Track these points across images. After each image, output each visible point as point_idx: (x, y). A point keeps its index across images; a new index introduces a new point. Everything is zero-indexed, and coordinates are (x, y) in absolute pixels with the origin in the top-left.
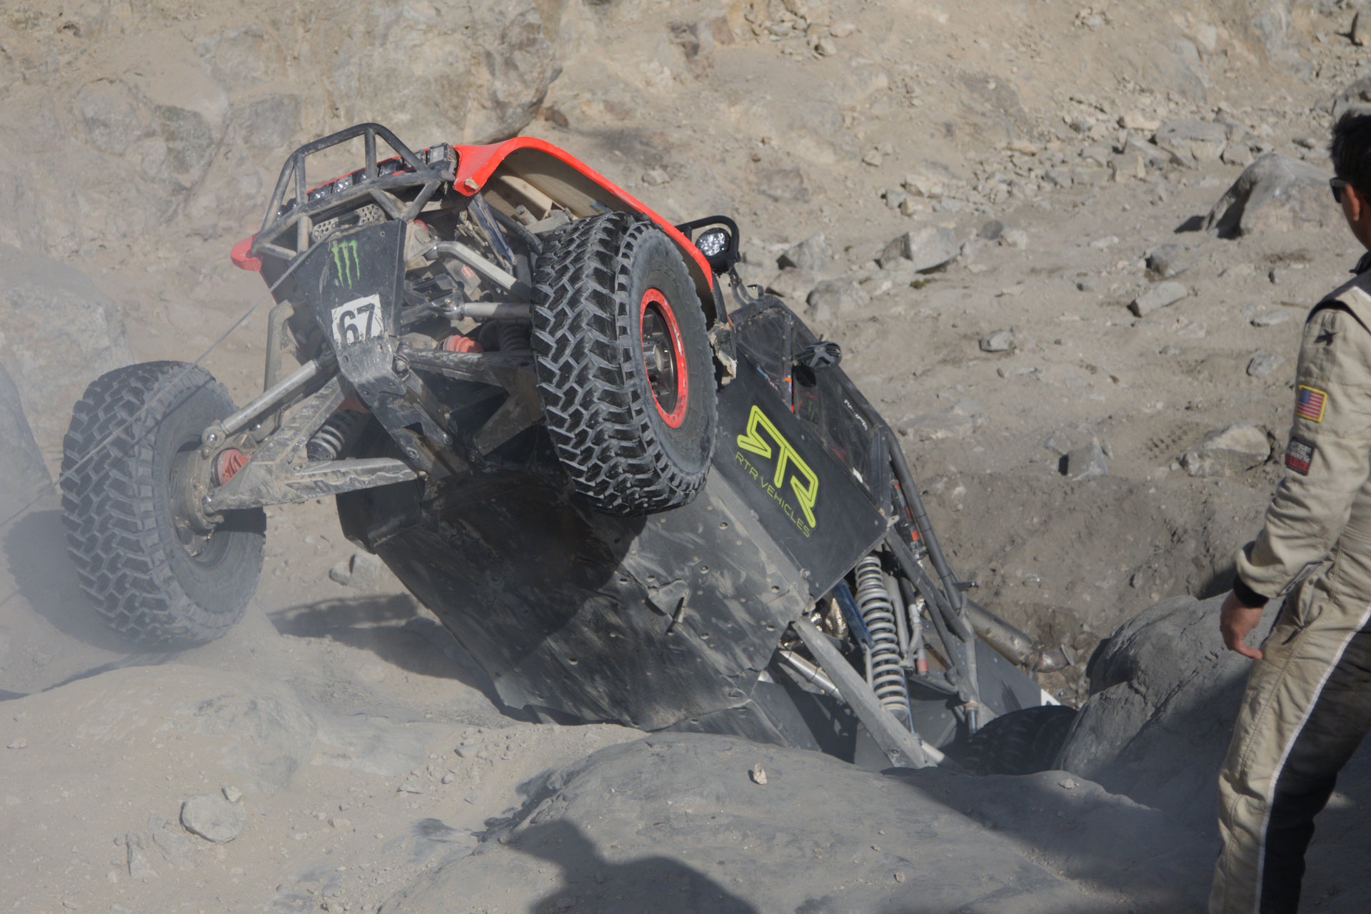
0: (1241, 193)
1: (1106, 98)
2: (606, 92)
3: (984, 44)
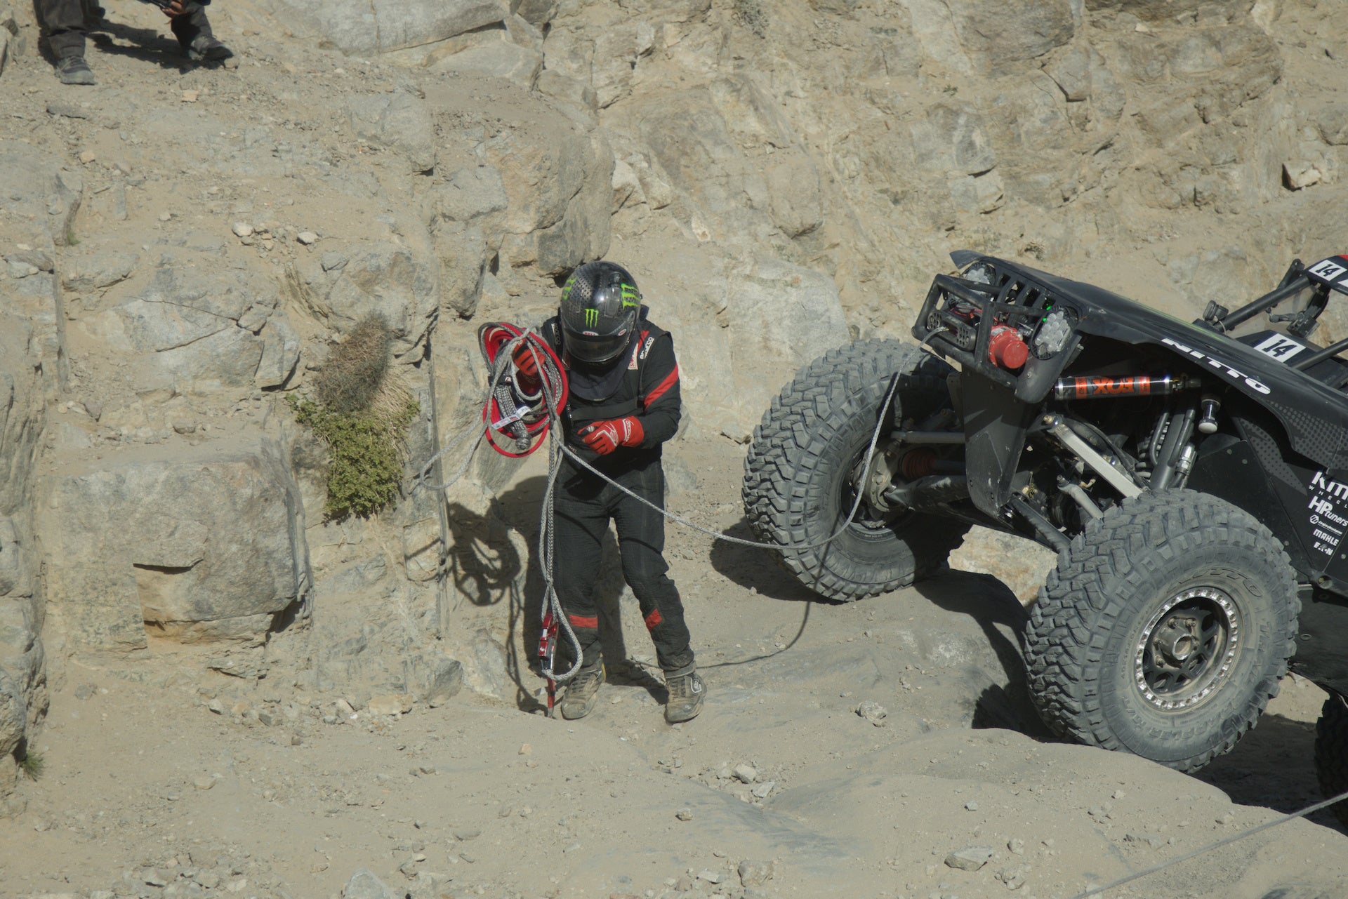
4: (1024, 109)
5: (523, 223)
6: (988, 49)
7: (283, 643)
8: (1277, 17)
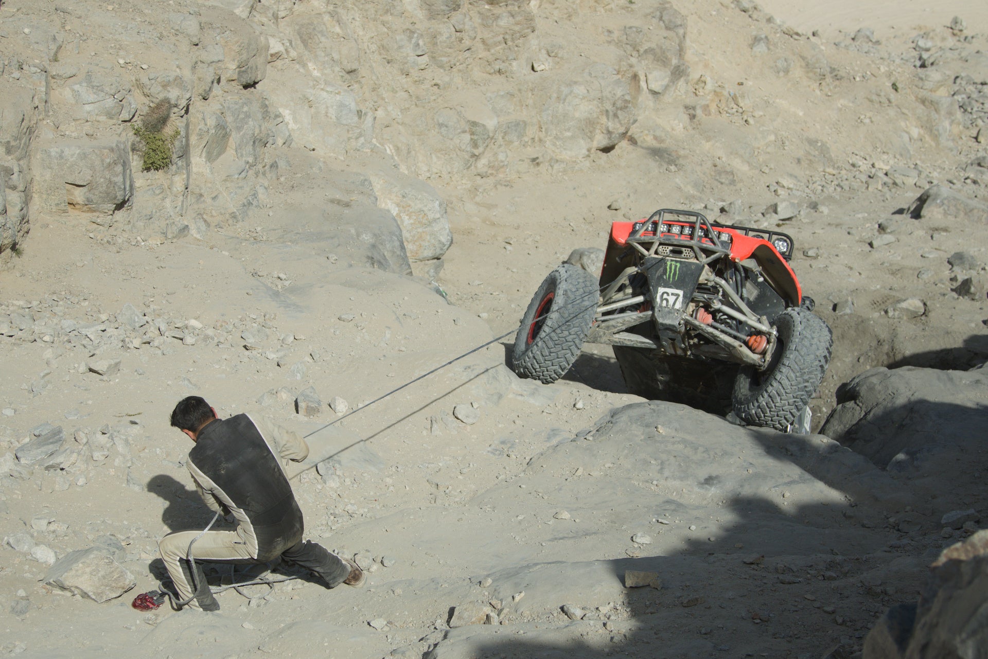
0: (922, 200)
1: (868, 154)
2: (654, 131)
3: (818, 126)
4: (440, 33)
5: (233, 66)
6: (429, 10)
7: (119, 215)
8: (540, 6)
